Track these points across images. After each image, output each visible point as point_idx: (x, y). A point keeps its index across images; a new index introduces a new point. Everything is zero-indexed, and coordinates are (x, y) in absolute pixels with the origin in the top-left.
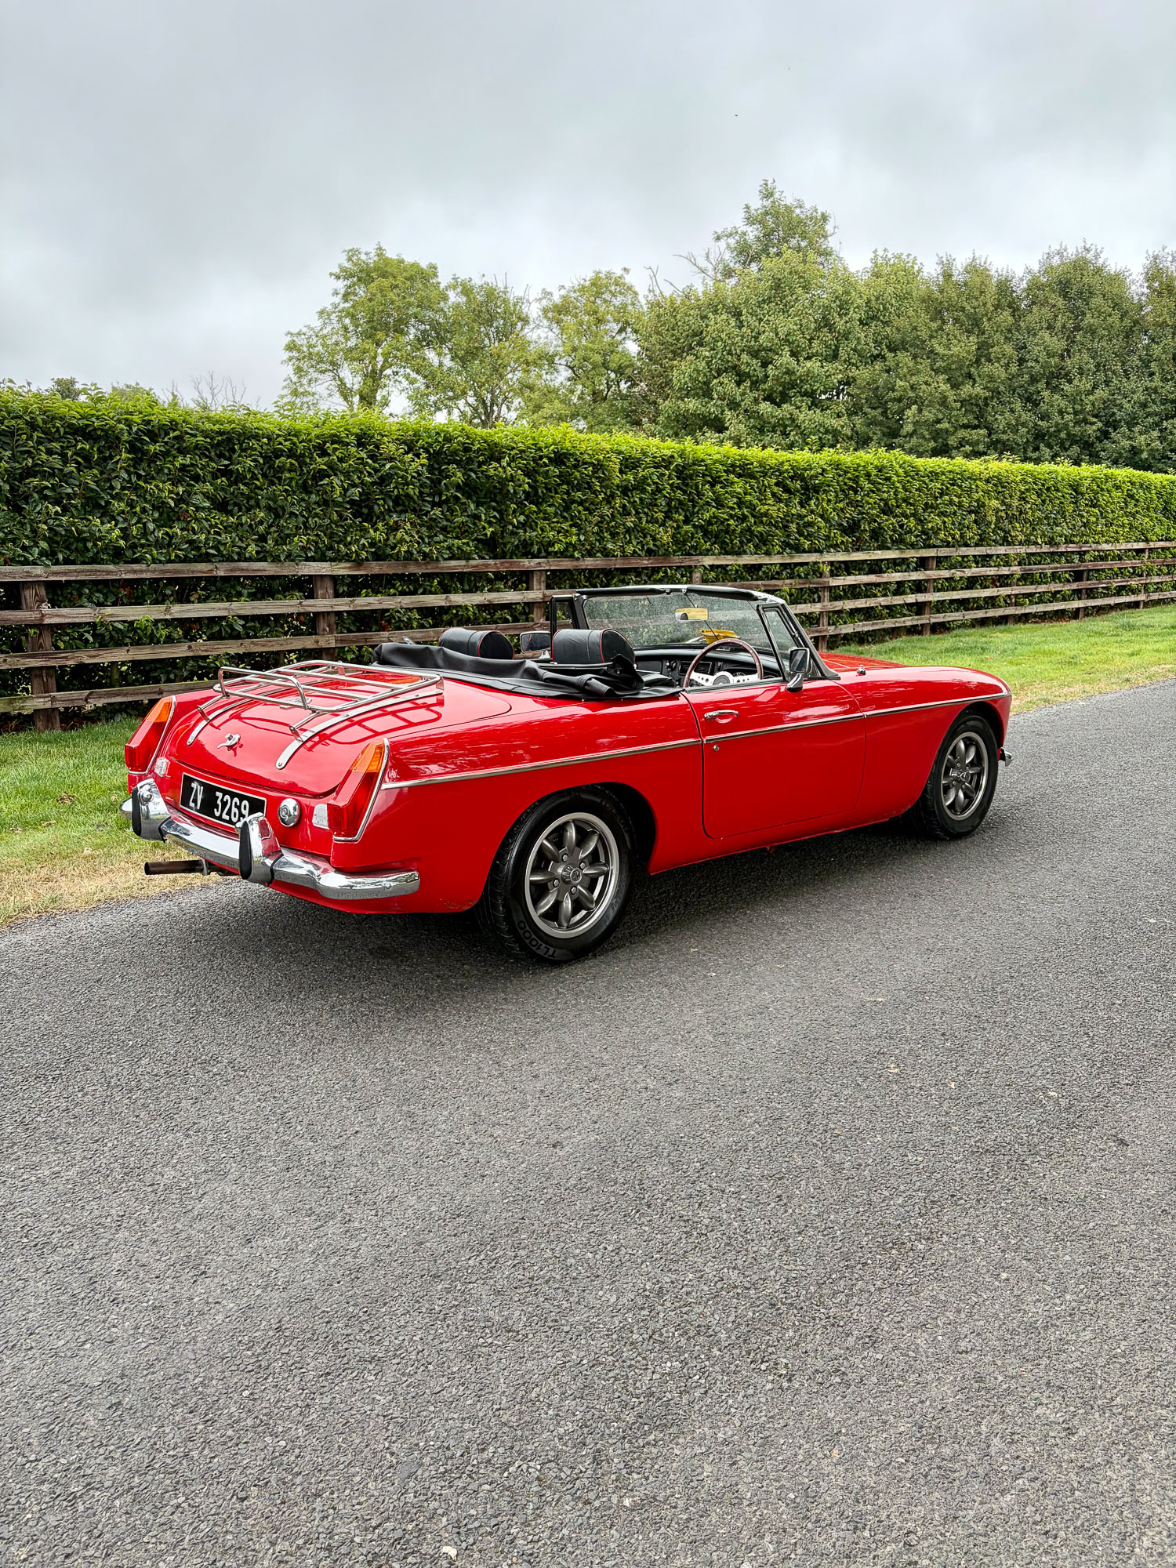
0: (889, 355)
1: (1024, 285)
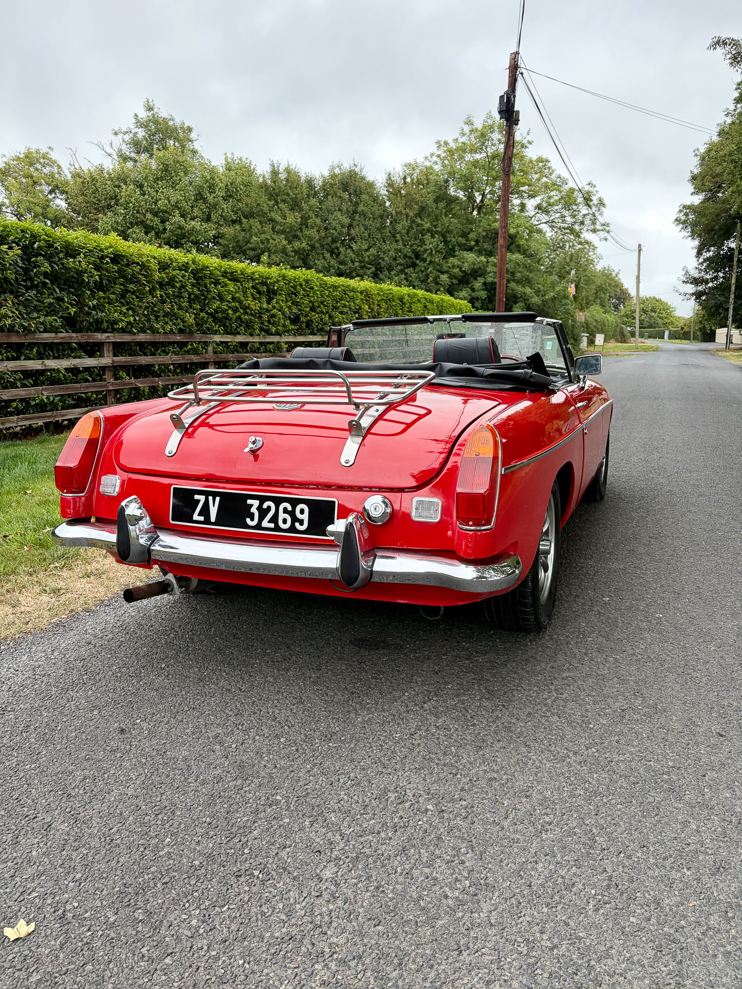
0: (244, 220)
1: (321, 183)
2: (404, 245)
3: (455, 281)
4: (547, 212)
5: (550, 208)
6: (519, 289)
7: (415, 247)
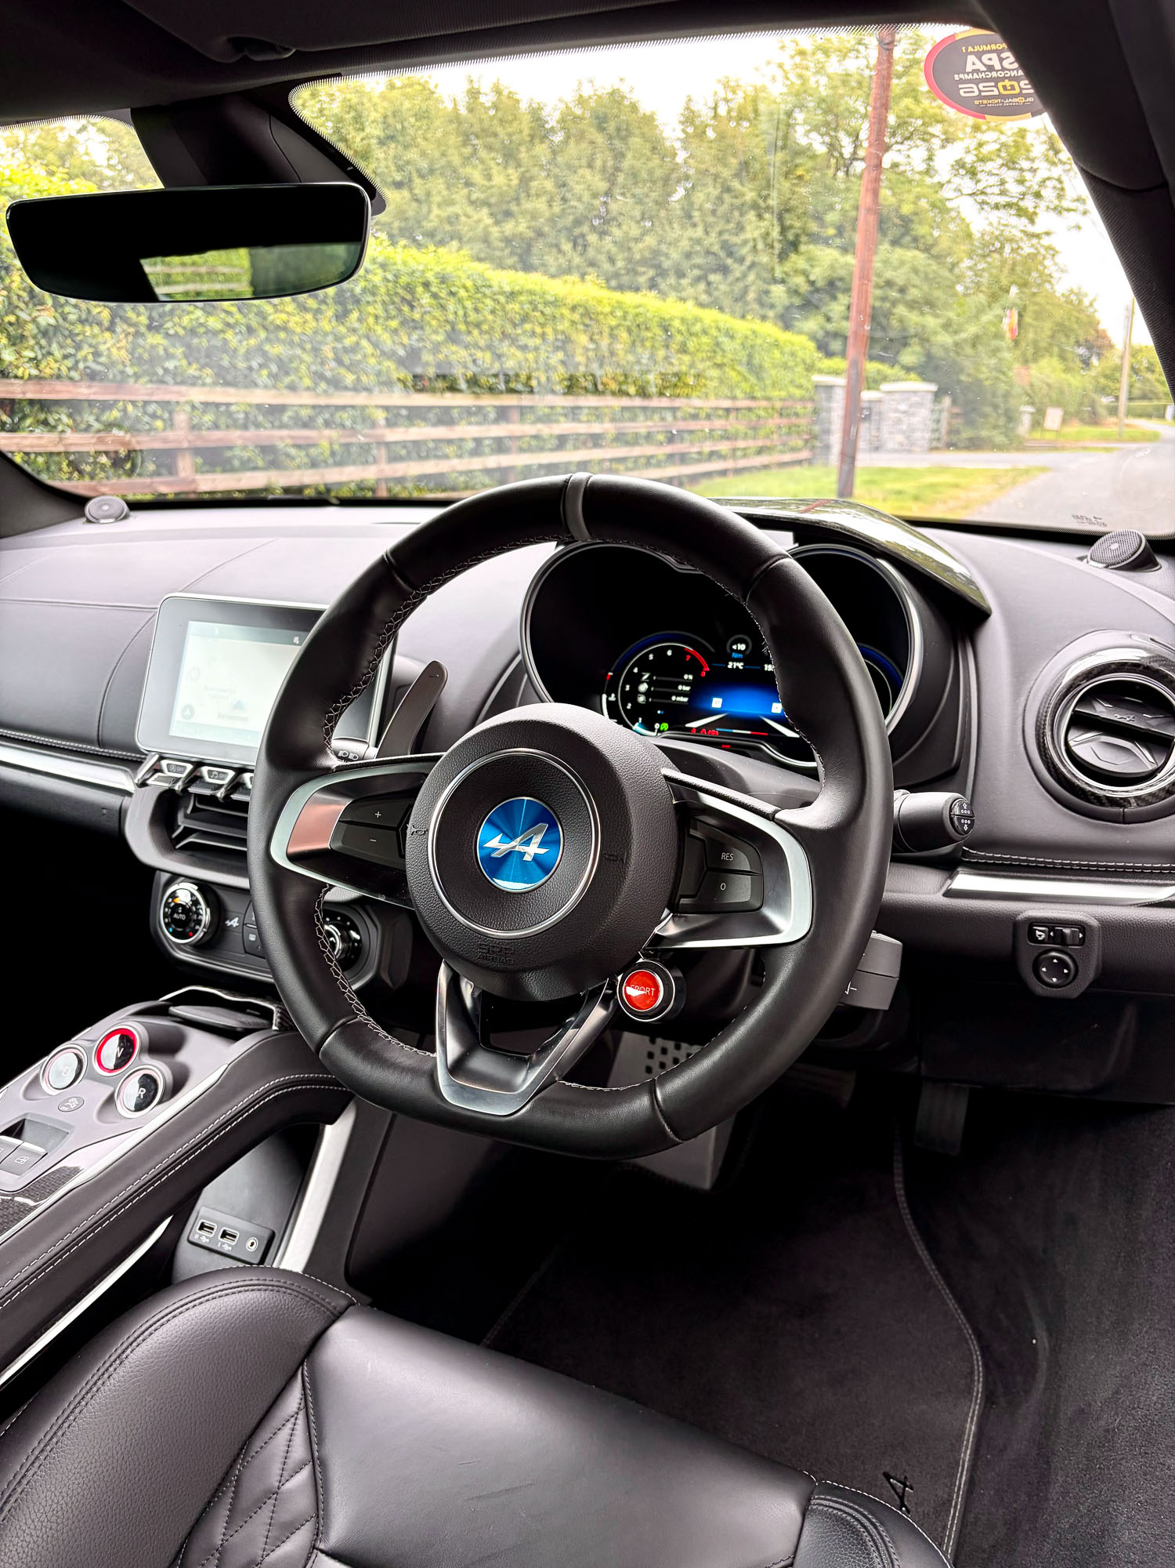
0: (417, 181)
1: (557, 116)
2: (707, 233)
3: (797, 301)
4: (973, 173)
5: (979, 167)
6: (913, 318)
7: (726, 236)
